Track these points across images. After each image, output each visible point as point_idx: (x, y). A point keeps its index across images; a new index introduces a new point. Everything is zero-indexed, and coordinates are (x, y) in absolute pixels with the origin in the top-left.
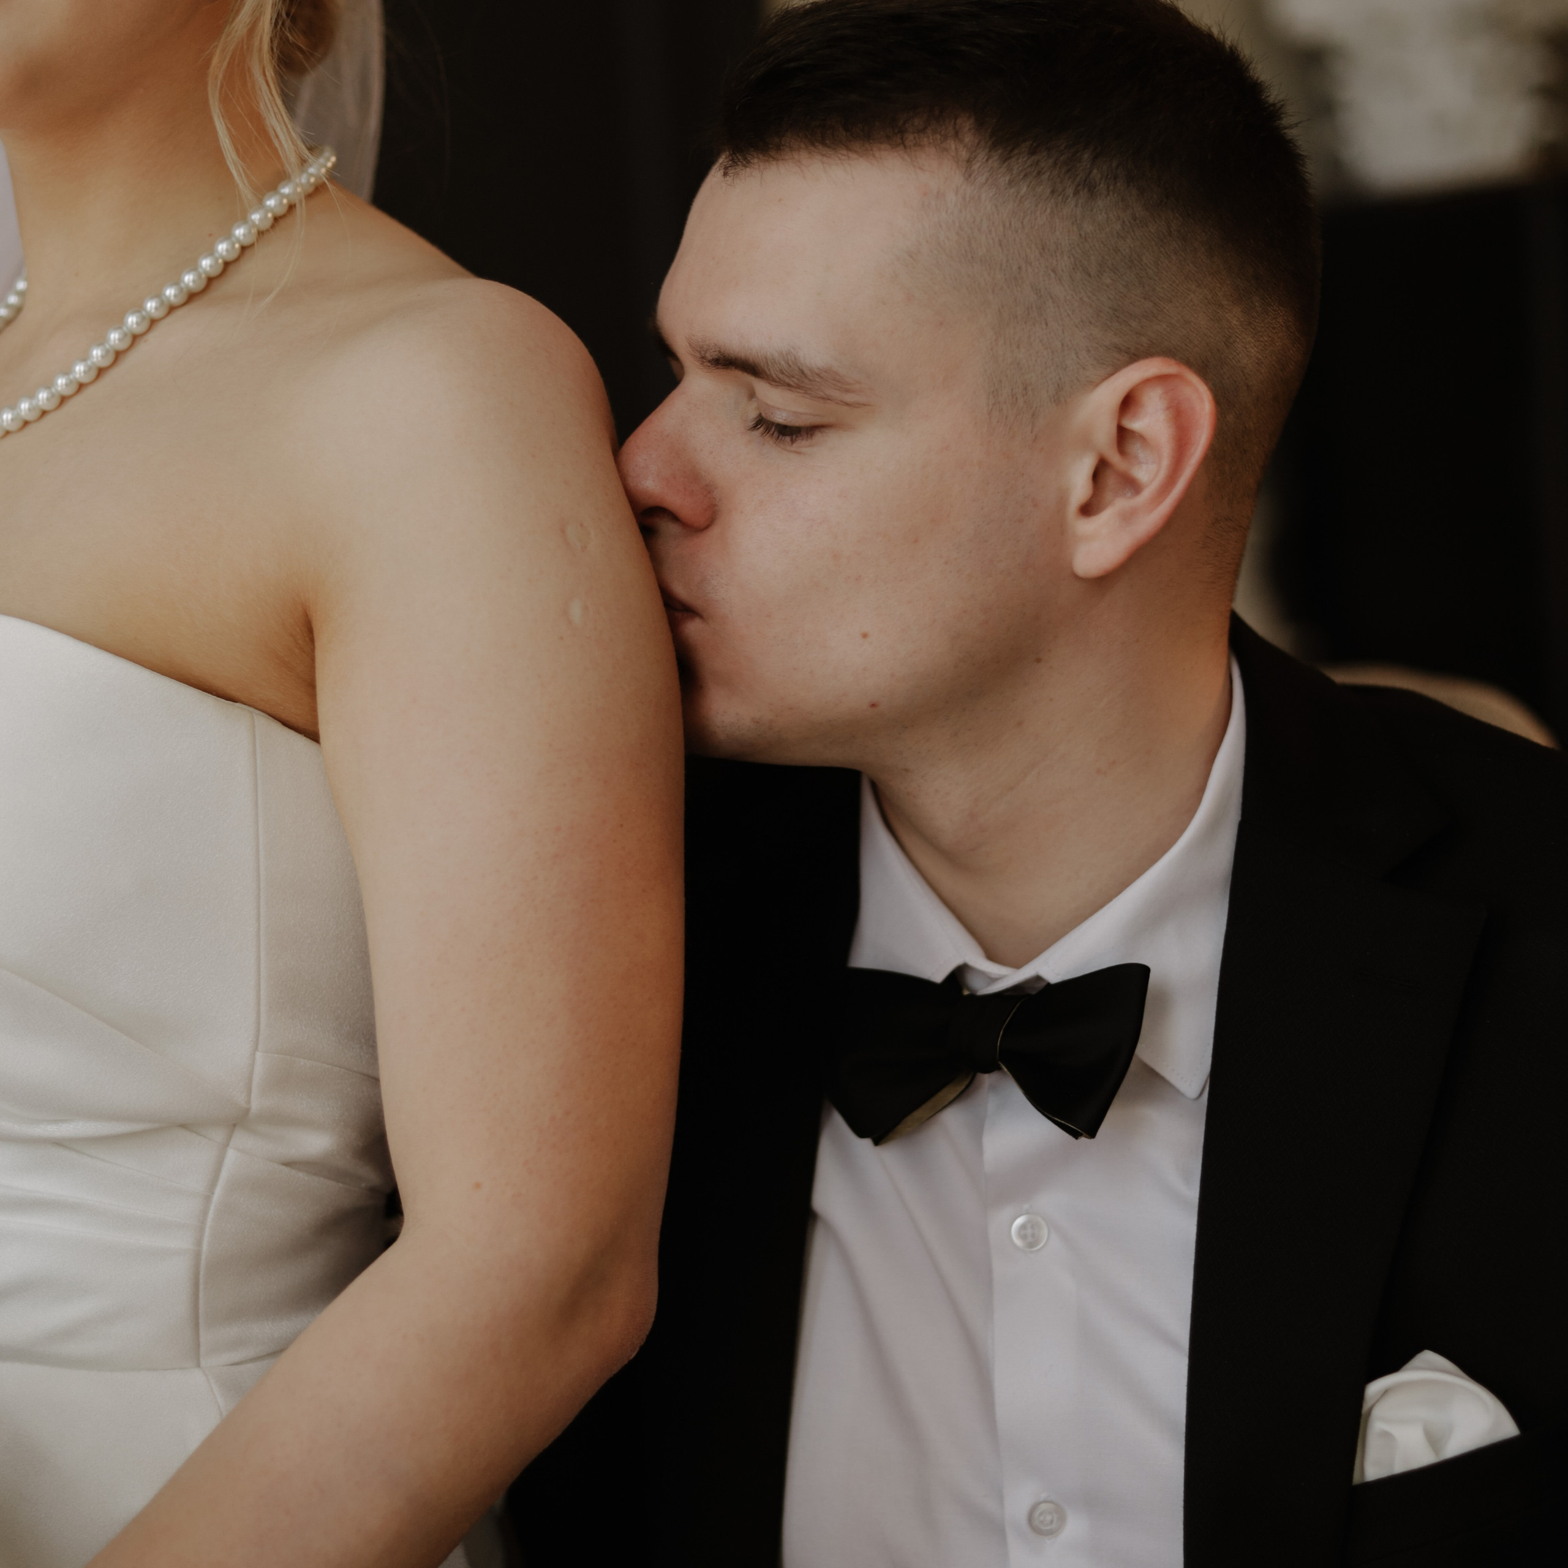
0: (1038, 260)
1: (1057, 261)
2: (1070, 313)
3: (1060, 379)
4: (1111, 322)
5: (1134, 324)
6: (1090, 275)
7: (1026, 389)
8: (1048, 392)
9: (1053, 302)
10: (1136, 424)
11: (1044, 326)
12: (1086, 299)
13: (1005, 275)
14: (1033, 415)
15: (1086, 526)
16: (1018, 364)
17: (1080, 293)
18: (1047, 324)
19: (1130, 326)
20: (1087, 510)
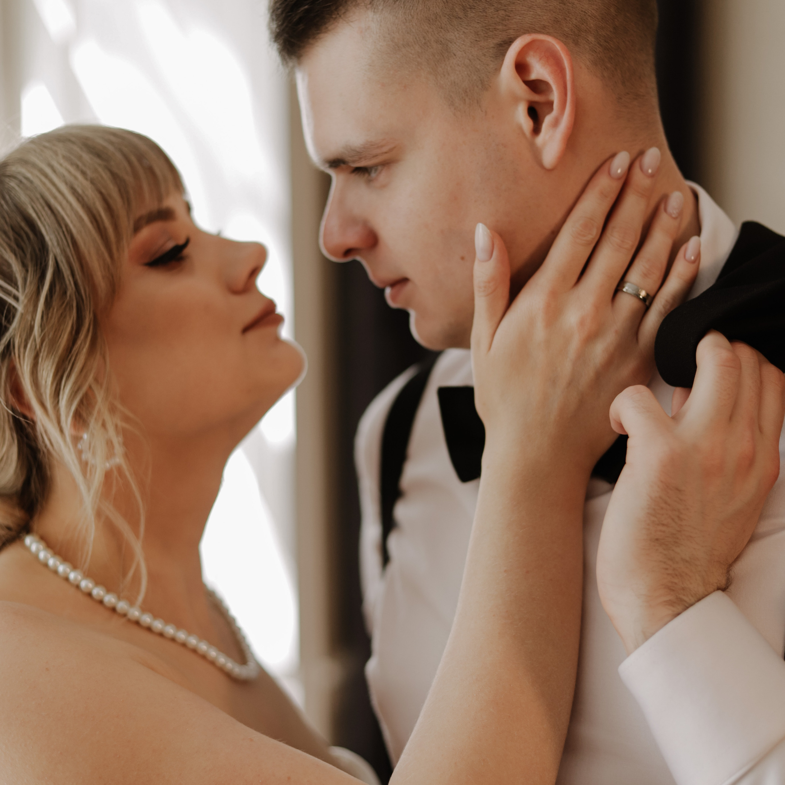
0: (430, 27)
1: (439, 22)
2: (463, 43)
3: (480, 77)
4: (487, 34)
5: (500, 27)
6: (461, 18)
7: (466, 92)
8: (477, 87)
9: (451, 43)
10: (533, 76)
11: (454, 57)
12: (466, 31)
13: (419, 45)
14: (478, 102)
15: (540, 139)
16: (455, 82)
17: (461, 30)
18: (455, 55)
19: (498, 29)
20: (536, 130)
